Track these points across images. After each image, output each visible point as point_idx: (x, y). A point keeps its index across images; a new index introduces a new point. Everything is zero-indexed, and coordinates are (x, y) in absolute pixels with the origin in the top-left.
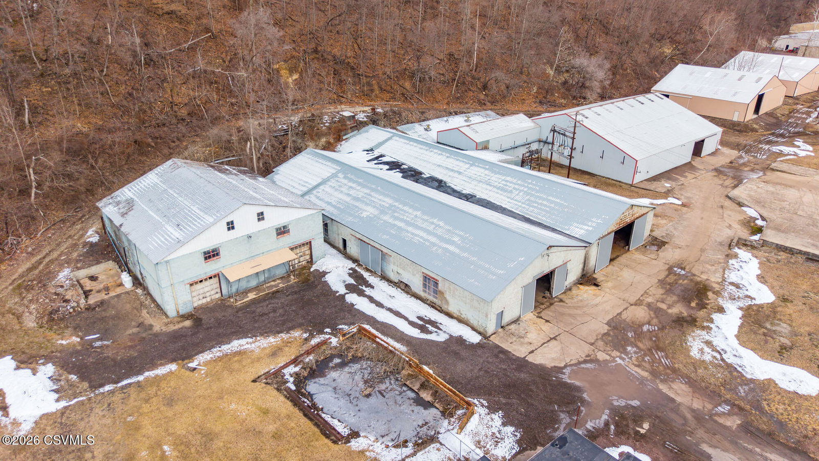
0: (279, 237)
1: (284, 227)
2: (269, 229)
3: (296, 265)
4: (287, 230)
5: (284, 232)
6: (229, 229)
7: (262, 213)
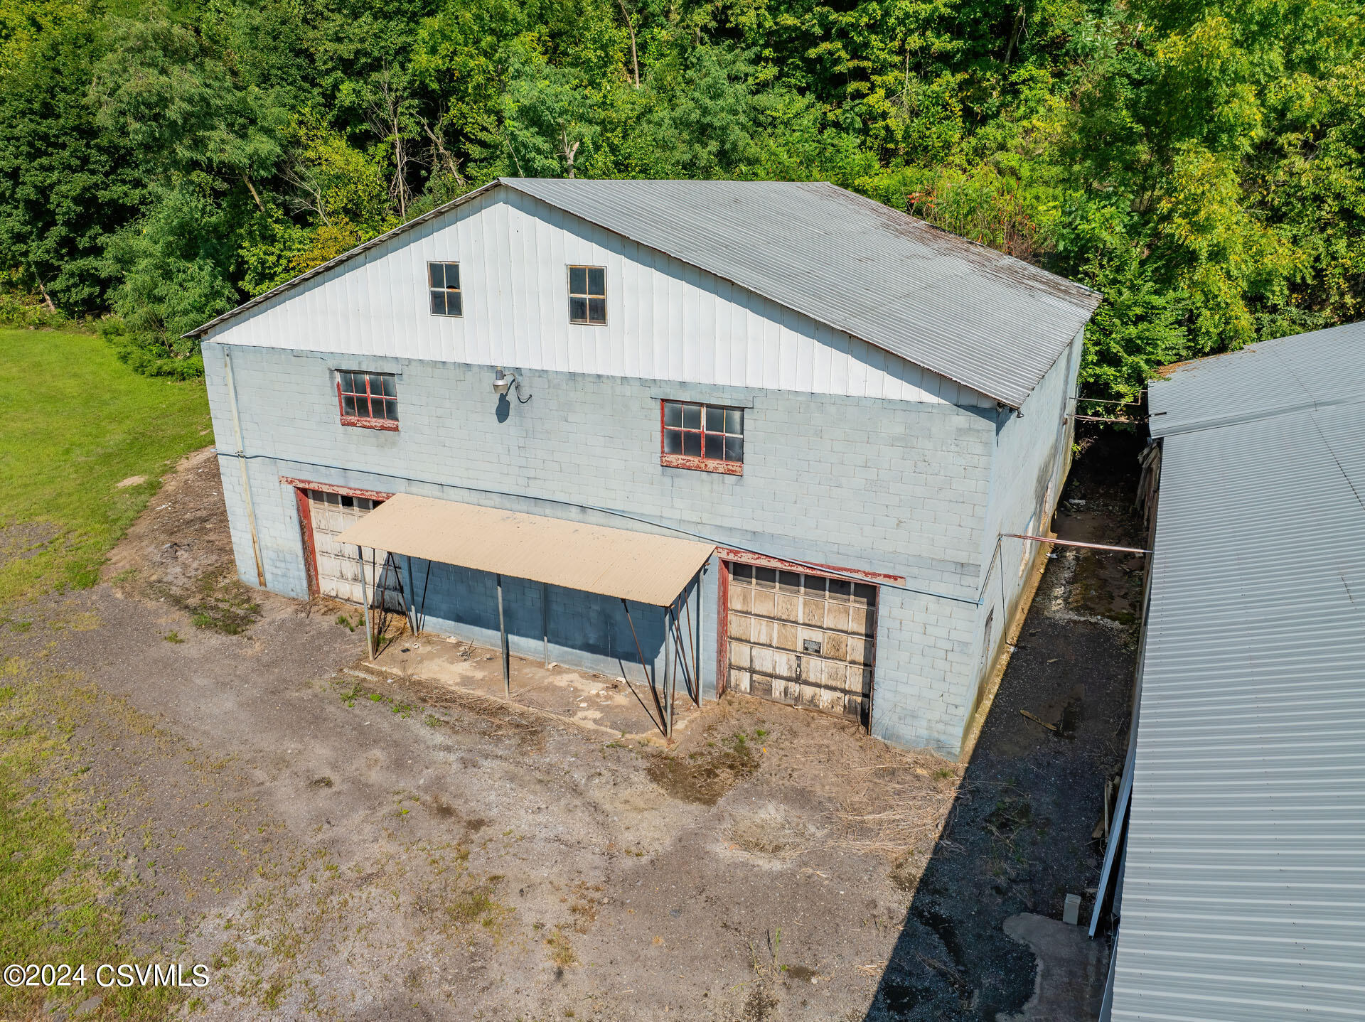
0: (674, 459)
1: (719, 414)
2: (627, 390)
3: (778, 686)
4: (730, 443)
5: (715, 448)
6: (438, 304)
7: (596, 277)
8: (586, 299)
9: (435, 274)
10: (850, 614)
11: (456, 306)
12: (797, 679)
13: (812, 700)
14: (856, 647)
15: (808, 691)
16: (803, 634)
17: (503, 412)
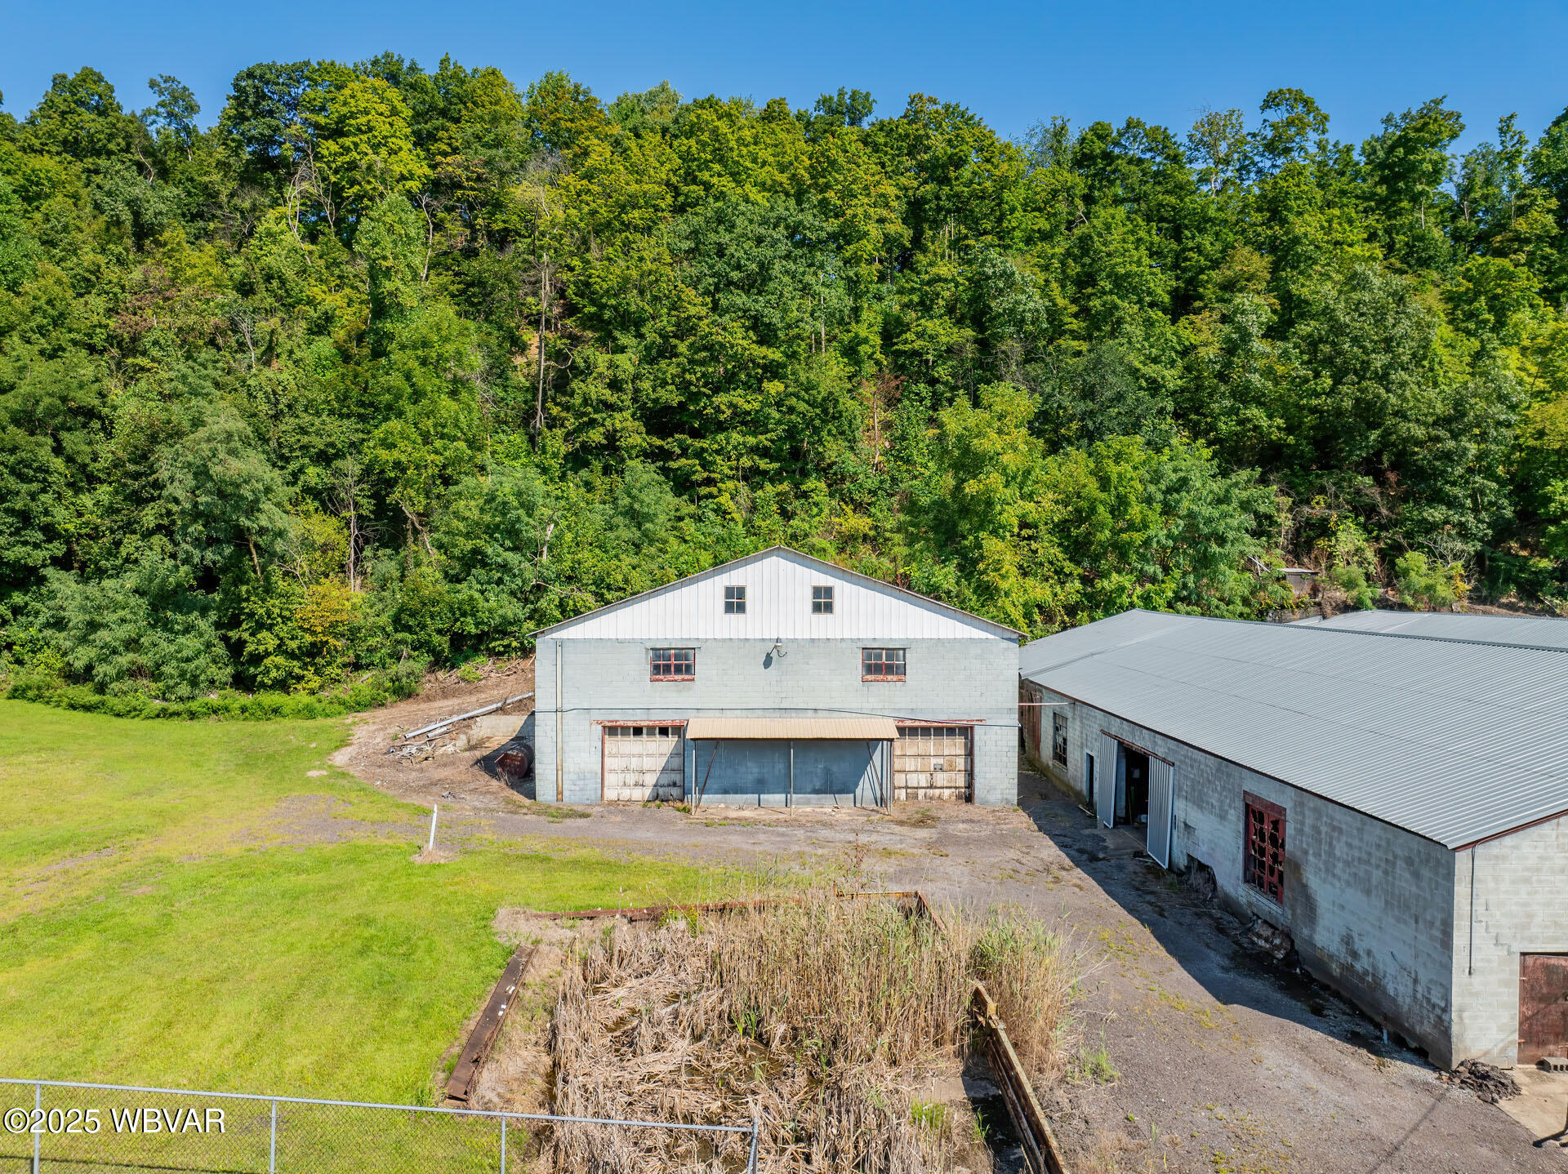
0: (869, 677)
1: (891, 652)
2: (844, 645)
3: (921, 792)
4: (898, 666)
5: (890, 669)
6: (729, 608)
7: (828, 591)
8: (823, 602)
9: (729, 592)
10: (956, 746)
11: (741, 608)
12: (931, 787)
13: (939, 797)
14: (961, 763)
15: (937, 792)
16: (933, 761)
17: (768, 663)
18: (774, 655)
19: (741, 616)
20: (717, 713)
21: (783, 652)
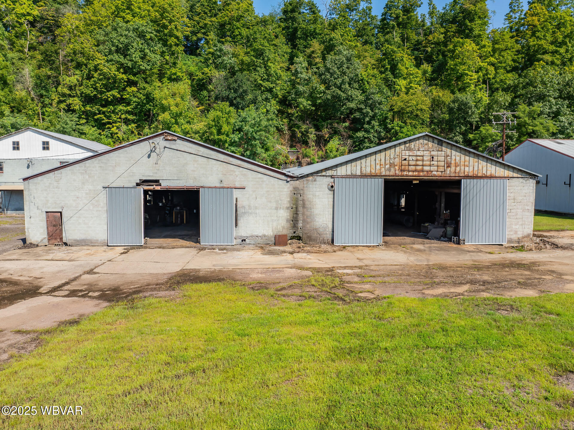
2: (53, 161)
6: (14, 148)
7: (48, 143)
8: (46, 146)
9: (14, 143)
11: (18, 148)
17: (28, 167)
18: (30, 164)
19: (18, 151)
20: (12, 184)
21: (33, 163)
